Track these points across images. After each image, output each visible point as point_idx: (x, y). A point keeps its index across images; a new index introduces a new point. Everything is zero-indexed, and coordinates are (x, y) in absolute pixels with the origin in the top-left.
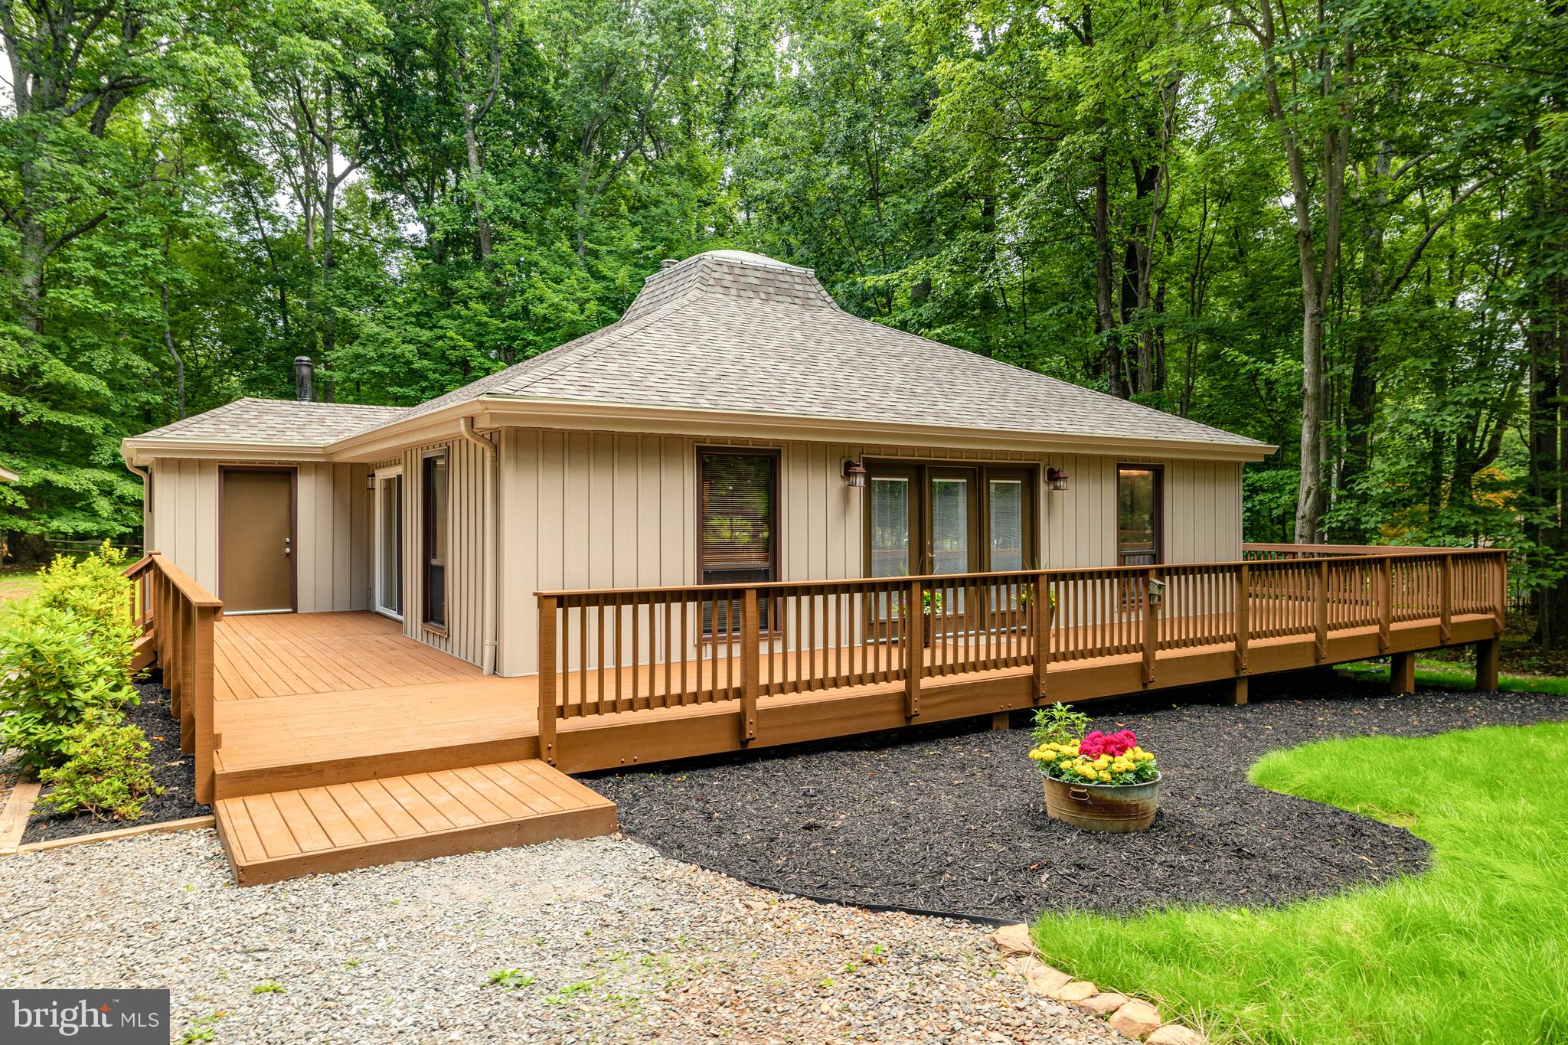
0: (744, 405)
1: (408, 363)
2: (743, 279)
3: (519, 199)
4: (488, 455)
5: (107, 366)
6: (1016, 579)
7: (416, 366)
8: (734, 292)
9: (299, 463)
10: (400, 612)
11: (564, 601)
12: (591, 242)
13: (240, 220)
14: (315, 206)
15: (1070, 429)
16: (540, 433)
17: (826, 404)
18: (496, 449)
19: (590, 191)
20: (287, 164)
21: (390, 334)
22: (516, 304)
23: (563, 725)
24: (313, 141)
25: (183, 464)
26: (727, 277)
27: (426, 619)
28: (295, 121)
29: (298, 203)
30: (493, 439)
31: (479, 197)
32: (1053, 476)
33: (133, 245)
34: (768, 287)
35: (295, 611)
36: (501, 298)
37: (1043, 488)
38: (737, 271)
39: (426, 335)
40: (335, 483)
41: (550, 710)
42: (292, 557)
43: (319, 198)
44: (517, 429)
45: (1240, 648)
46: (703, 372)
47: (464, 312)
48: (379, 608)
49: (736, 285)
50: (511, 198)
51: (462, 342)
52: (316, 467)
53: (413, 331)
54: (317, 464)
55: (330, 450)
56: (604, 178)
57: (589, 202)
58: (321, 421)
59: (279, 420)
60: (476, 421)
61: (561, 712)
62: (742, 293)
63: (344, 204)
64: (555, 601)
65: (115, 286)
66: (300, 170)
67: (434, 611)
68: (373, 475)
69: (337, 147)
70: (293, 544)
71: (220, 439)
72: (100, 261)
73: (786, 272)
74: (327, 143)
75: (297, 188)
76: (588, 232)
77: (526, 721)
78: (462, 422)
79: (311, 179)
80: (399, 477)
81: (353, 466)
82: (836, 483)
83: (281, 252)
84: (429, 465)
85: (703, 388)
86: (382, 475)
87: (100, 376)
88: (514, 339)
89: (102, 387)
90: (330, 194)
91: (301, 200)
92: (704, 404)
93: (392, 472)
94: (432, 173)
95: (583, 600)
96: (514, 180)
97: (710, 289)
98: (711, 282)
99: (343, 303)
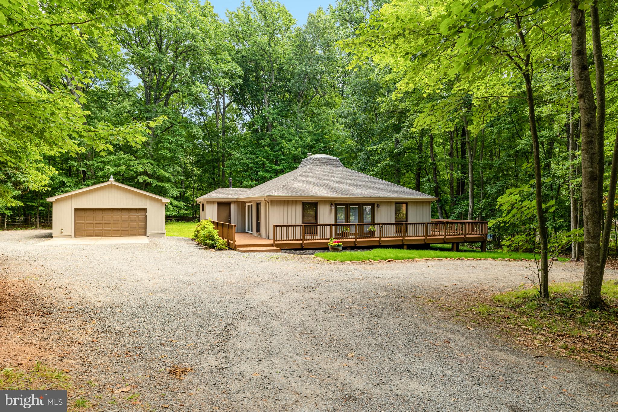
0: (311, 194)
1: (248, 165)
2: (322, 162)
6: (370, 224)
7: (250, 166)
8: (319, 165)
9: (231, 202)
10: (252, 231)
11: (277, 226)
15: (381, 196)
17: (327, 193)
21: (243, 157)
22: (277, 148)
23: (276, 242)
25: (210, 202)
27: (257, 232)
30: (268, 202)
31: (268, 115)
32: (378, 205)
33: (178, 138)
34: (328, 163)
36: (274, 145)
37: (376, 208)
39: (253, 156)
40: (238, 206)
41: (275, 240)
42: (230, 221)
44: (272, 200)
45: (404, 238)
46: (305, 188)
47: (264, 150)
48: (247, 231)
49: (320, 163)
51: (263, 159)
52: (235, 202)
53: (249, 155)
55: (237, 199)
58: (235, 192)
59: (227, 193)
60: (266, 199)
61: (276, 241)
62: (321, 165)
64: (275, 226)
67: (258, 230)
70: (230, 218)
71: (217, 197)
72: (170, 143)
73: (332, 159)
77: (272, 242)
78: (263, 199)
80: (252, 205)
81: (241, 202)
82: (329, 207)
84: (257, 204)
85: (304, 191)
86: (247, 204)
87: (170, 173)
88: (278, 158)
89: (170, 176)
90: (224, 111)
92: (303, 195)
93: (250, 204)
95: (279, 226)
99: (229, 148)
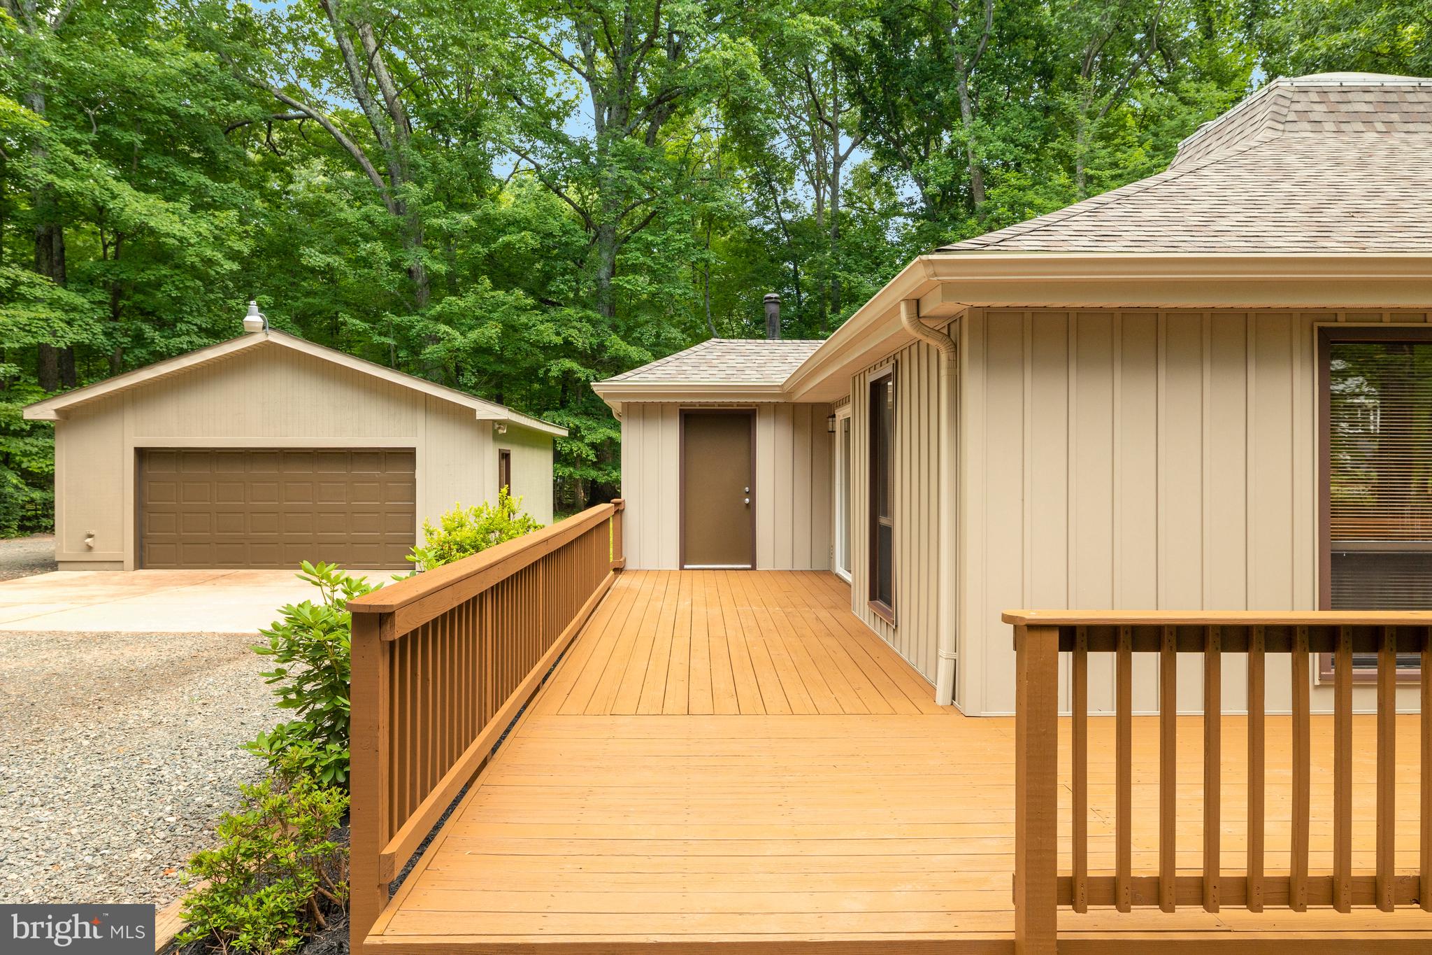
2: (1344, 108)
3: (1012, 141)
4: (944, 357)
5: (653, 339)
8: (1330, 126)
9: (758, 405)
12: (1091, 168)
13: (762, 209)
14: (824, 187)
16: (1028, 316)
18: (955, 348)
19: (1092, 116)
20: (802, 154)
24: (822, 128)
25: (643, 408)
26: (1317, 107)
27: (872, 597)
28: (809, 115)
29: (811, 187)
30: (950, 332)
31: (972, 145)
34: (1388, 113)
35: (754, 568)
38: (1333, 97)
40: (795, 426)
42: (751, 508)
43: (828, 179)
44: (989, 312)
46: (1317, 210)
48: (840, 569)
49: (1333, 117)
50: (1004, 140)
52: (776, 409)
54: (776, 405)
55: (787, 388)
56: (1106, 99)
57: (1090, 128)
59: (741, 360)
60: (922, 304)
62: (1344, 127)
63: (850, 184)
64: (1055, 637)
65: (658, 269)
66: (812, 157)
67: (882, 587)
68: (834, 416)
69: (843, 131)
70: (752, 494)
71: (681, 381)
74: (834, 128)
75: (809, 173)
76: (1090, 158)
78: (903, 307)
79: (821, 163)
81: (814, 407)
83: (793, 230)
84: (877, 389)
85: (1325, 231)
86: (841, 414)
90: (836, 173)
91: (813, 184)
94: (928, 135)
96: (1008, 121)
97: (1289, 127)
98: (1292, 117)
